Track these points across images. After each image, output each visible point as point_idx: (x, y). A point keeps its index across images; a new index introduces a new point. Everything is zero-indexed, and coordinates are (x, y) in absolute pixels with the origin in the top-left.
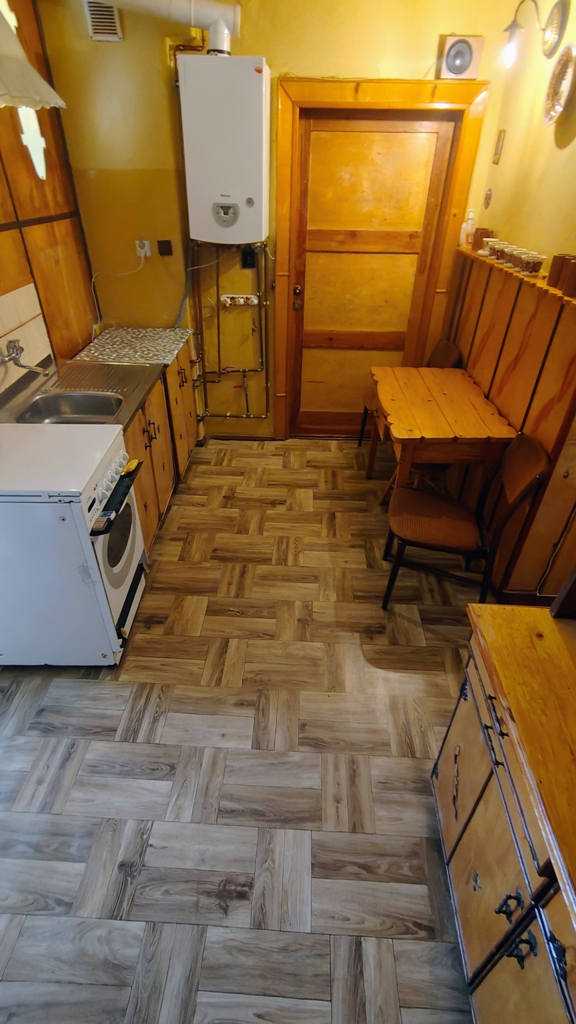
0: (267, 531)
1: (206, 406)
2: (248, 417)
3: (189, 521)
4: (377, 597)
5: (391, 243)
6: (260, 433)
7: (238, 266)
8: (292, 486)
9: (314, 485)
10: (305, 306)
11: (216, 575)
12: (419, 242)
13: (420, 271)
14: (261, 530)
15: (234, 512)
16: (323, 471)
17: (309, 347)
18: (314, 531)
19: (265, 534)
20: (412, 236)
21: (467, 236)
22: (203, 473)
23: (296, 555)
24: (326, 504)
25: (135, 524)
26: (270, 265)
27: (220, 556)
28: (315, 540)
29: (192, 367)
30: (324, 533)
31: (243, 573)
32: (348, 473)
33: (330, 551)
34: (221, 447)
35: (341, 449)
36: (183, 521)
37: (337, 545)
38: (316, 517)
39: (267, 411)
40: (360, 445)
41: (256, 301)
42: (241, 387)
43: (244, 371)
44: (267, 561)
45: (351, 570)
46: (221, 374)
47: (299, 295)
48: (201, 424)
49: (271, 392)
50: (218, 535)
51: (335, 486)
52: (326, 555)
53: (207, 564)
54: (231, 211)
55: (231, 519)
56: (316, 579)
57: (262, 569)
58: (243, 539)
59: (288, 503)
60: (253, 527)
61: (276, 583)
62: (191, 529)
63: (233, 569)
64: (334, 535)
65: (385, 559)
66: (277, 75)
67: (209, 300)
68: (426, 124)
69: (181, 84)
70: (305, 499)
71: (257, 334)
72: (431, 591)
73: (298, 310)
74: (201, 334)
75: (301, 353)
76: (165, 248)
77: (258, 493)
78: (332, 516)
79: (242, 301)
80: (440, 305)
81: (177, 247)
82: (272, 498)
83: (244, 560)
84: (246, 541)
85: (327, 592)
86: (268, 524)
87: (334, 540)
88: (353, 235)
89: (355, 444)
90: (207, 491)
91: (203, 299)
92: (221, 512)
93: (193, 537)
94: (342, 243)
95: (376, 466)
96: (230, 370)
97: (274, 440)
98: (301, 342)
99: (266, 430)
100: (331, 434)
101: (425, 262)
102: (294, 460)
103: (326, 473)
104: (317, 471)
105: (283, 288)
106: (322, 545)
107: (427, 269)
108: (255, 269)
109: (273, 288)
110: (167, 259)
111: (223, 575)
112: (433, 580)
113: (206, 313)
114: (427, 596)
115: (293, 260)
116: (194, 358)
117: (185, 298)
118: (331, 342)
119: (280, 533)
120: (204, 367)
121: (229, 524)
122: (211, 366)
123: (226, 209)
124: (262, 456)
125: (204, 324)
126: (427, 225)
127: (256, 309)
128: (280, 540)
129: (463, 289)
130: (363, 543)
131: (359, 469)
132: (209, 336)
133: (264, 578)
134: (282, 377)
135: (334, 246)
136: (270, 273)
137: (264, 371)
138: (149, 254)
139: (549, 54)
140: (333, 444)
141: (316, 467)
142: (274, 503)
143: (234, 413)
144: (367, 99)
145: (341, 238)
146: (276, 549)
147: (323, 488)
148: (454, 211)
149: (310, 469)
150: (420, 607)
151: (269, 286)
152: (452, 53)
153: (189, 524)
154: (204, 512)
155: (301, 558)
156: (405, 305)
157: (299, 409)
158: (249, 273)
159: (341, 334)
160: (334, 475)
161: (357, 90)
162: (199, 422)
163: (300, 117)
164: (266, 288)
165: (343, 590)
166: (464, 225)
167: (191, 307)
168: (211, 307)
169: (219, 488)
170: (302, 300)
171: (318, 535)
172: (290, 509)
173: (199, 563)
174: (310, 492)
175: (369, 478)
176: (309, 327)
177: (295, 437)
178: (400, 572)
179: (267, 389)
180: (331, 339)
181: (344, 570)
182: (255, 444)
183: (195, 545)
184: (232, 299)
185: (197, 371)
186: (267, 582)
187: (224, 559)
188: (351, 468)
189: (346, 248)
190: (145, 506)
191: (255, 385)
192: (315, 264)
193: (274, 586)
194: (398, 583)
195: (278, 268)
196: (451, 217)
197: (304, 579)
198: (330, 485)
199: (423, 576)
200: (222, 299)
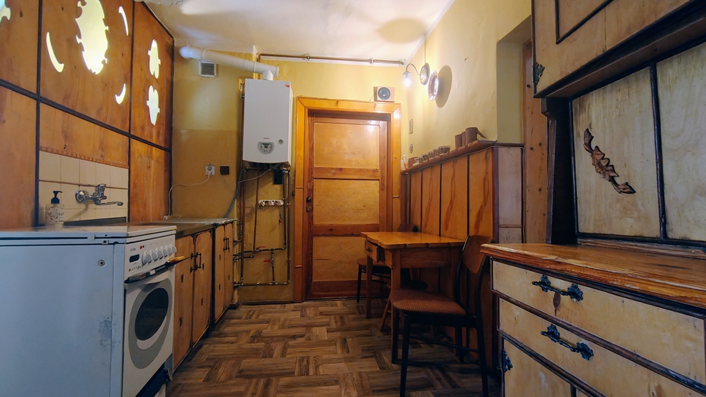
0: (290, 354)
1: (242, 276)
2: (274, 284)
3: (217, 354)
4: (394, 389)
5: (363, 175)
6: (282, 298)
7: (271, 183)
8: (309, 327)
9: (328, 324)
10: (314, 210)
11: (242, 389)
12: (379, 174)
13: (381, 189)
14: (283, 355)
15: (261, 345)
16: (333, 317)
17: (318, 235)
18: (330, 351)
19: (287, 356)
20: (375, 171)
21: (405, 165)
22: (234, 324)
23: (317, 367)
24: (338, 334)
25: (169, 318)
26: (292, 182)
27: (243, 375)
28: (332, 356)
29: (234, 246)
30: (339, 351)
31: (267, 385)
32: (351, 316)
33: (345, 362)
34: (250, 309)
35: (344, 304)
36: (211, 354)
37: (352, 358)
38: (331, 342)
39: (288, 278)
40: (358, 301)
41: (282, 203)
42: (270, 261)
43: (272, 250)
44: (291, 374)
45: (367, 373)
46: (256, 252)
47: (309, 201)
48: (236, 292)
49: (291, 265)
50: (244, 361)
51: (343, 323)
52: (342, 365)
53: (232, 382)
54: (269, 146)
55: (257, 350)
56: (336, 382)
57: (284, 380)
58: (267, 361)
59: (306, 336)
60: (277, 352)
61: (299, 388)
62: (219, 358)
63: (257, 384)
64: (348, 352)
65: (393, 362)
66: (296, 96)
67: (251, 202)
68: (373, 122)
69: (245, 97)
70: (321, 333)
71: (282, 225)
72: (439, 379)
73: (309, 211)
74: (243, 224)
75: (312, 240)
76: (225, 171)
77: (281, 332)
78: (344, 341)
79: (273, 203)
80: (397, 204)
81: (233, 171)
82: (293, 334)
83: (267, 375)
84: (272, 362)
85: (348, 391)
86: (289, 350)
87: (347, 355)
88: (341, 169)
89: (355, 301)
90: (236, 334)
91: (246, 202)
92: (248, 346)
93: (220, 365)
94: (334, 174)
95: (372, 311)
96: (262, 249)
97: (293, 302)
98: (312, 232)
99: (287, 294)
100: (336, 297)
101: (384, 185)
102: (309, 312)
103: (335, 318)
104: (328, 317)
105: (299, 196)
106: (339, 359)
107: (386, 188)
108: (282, 185)
109: (293, 195)
110: (226, 177)
111: (247, 389)
112: (437, 372)
113: (247, 211)
114: (437, 383)
115: (306, 182)
116: (236, 239)
117: (234, 200)
118: (332, 232)
119: (301, 355)
120: (243, 247)
121: (256, 353)
122: (248, 246)
123: (266, 145)
124: (284, 312)
125: (246, 218)
126: (381, 166)
127: (282, 209)
128: (302, 359)
129: (408, 193)
130: (372, 354)
131: (360, 313)
132: (249, 226)
133: (288, 386)
134: (299, 253)
135: (329, 175)
136: (291, 186)
137: (287, 249)
138: (214, 174)
139: (425, 83)
140: (339, 302)
141: (327, 315)
142: (294, 337)
143: (263, 282)
144: (343, 107)
145: (334, 171)
146: (298, 364)
147: (333, 325)
148: (395, 156)
149: (323, 316)
150: (433, 391)
151: (291, 194)
152: (381, 92)
153: (218, 356)
154: (234, 346)
155: (321, 370)
156: (376, 208)
157: (312, 280)
158: (278, 187)
159: (337, 226)
160: (342, 318)
161: (337, 104)
162: (235, 288)
163: (309, 116)
164: (289, 196)
165: (362, 386)
166: (402, 160)
167: (237, 207)
168: (252, 208)
169: (248, 332)
170: (312, 206)
171: (335, 353)
172: (309, 339)
173: (224, 382)
174: (325, 329)
175: (369, 317)
176: (316, 222)
177: (310, 300)
178: (408, 370)
179: (288, 262)
180: (331, 230)
181: (360, 374)
182: (279, 306)
183: (221, 370)
184: (266, 202)
185: (237, 250)
186: (290, 389)
187: (248, 377)
188: (355, 313)
189: (337, 177)
190: (181, 320)
191: (280, 261)
192: (320, 186)
193: (297, 391)
194: (408, 377)
195: (296, 184)
196: (394, 159)
197: (326, 383)
198: (339, 324)
199: (429, 370)
200: (260, 202)
